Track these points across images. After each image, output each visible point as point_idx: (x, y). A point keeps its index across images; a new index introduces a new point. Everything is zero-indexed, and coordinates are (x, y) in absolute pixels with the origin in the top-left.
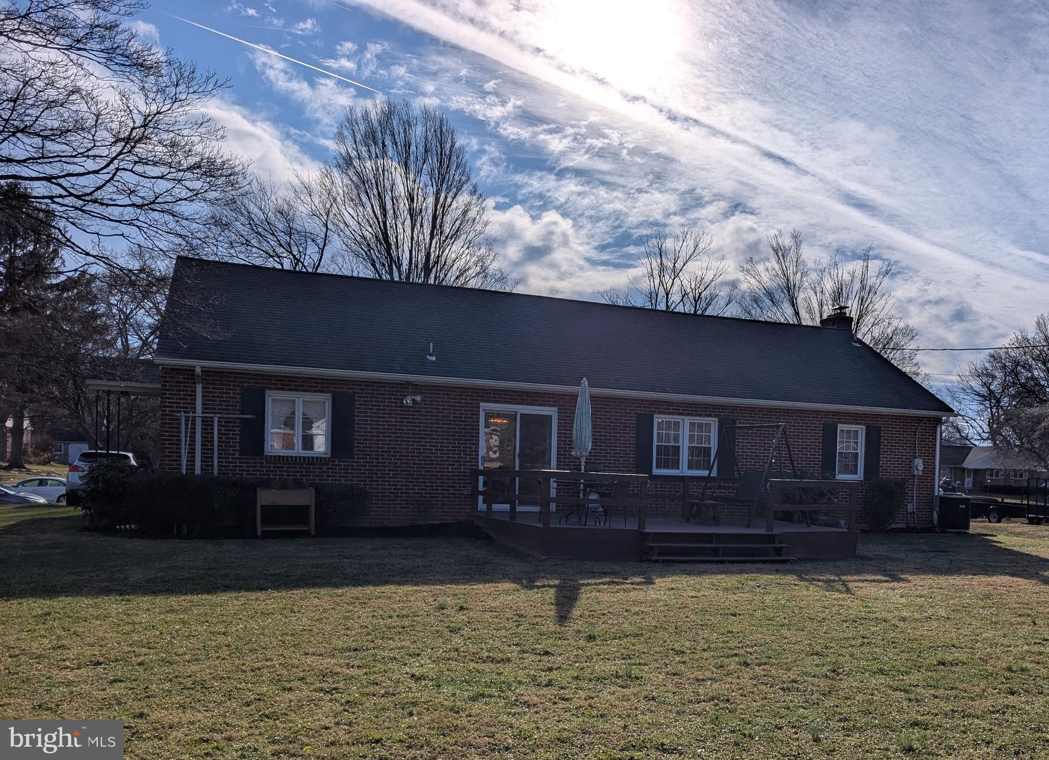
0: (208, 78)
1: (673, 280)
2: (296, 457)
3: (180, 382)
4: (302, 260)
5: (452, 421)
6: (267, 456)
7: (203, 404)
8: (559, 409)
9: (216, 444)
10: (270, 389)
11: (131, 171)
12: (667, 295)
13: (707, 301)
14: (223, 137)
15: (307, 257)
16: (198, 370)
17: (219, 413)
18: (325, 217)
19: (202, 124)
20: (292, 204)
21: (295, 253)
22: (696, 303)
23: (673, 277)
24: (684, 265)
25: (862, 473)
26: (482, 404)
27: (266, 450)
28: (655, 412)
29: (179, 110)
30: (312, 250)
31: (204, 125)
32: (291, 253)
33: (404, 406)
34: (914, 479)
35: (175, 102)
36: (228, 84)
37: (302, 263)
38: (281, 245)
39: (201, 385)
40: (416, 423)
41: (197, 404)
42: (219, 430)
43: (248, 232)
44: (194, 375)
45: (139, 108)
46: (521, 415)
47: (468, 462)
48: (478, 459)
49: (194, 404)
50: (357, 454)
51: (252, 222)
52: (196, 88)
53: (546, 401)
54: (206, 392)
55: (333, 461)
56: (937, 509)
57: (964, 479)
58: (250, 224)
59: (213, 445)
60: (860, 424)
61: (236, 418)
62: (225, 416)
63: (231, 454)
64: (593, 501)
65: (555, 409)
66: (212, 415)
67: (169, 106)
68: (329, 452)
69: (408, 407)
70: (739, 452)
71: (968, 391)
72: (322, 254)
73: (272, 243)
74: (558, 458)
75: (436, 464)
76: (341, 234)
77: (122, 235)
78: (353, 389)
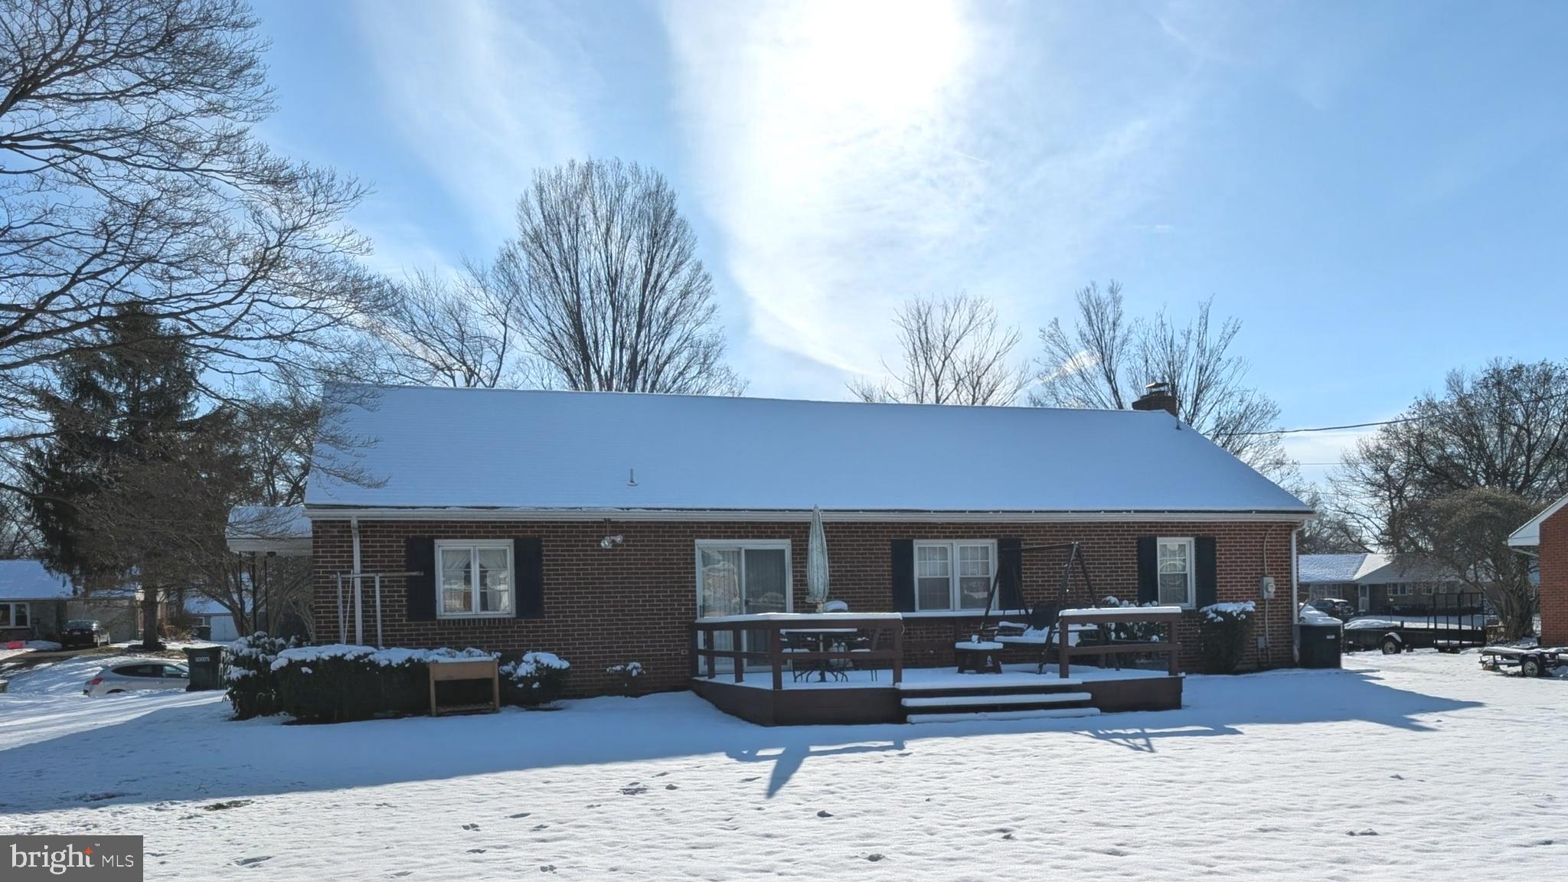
0: (349, 184)
1: (944, 363)
2: (474, 620)
3: (335, 537)
4: (477, 371)
5: (662, 564)
6: (439, 620)
7: (362, 562)
8: (792, 541)
9: (378, 609)
10: (440, 537)
11: (268, 302)
12: (937, 382)
13: (990, 386)
14: (368, 250)
15: (483, 368)
16: (354, 522)
17: (380, 571)
18: (504, 316)
19: (343, 238)
20: (463, 301)
21: (469, 363)
22: (974, 389)
23: (943, 358)
24: (957, 341)
25: (1194, 600)
26: (697, 541)
27: (438, 613)
28: (915, 537)
29: (318, 222)
30: (489, 357)
31: (347, 238)
32: (464, 363)
33: (602, 550)
34: (1265, 604)
35: (313, 214)
36: (372, 189)
37: (478, 375)
38: (451, 354)
39: (358, 539)
40: (617, 569)
41: (355, 562)
42: (381, 592)
43: (410, 341)
44: (349, 527)
45: (273, 224)
46: (746, 551)
47: (684, 614)
48: (696, 609)
49: (352, 562)
50: (547, 612)
51: (415, 328)
52: (335, 196)
53: (777, 532)
54: (364, 547)
55: (518, 623)
56: (1297, 642)
57: (1357, 599)
58: (413, 331)
59: (375, 611)
60: (1187, 535)
61: (402, 577)
62: (388, 574)
63: (398, 620)
64: (838, 655)
65: (788, 541)
66: (372, 575)
67: (306, 221)
68: (514, 612)
69: (607, 550)
70: (1026, 582)
71: (1357, 479)
72: (501, 363)
73: (441, 353)
74: (794, 603)
75: (645, 619)
76: (525, 332)
77: (258, 371)
78: (538, 532)
